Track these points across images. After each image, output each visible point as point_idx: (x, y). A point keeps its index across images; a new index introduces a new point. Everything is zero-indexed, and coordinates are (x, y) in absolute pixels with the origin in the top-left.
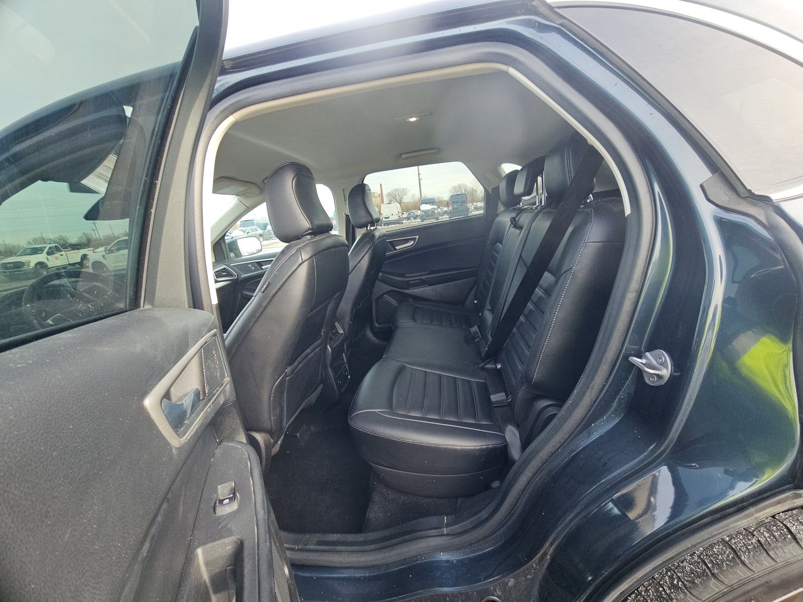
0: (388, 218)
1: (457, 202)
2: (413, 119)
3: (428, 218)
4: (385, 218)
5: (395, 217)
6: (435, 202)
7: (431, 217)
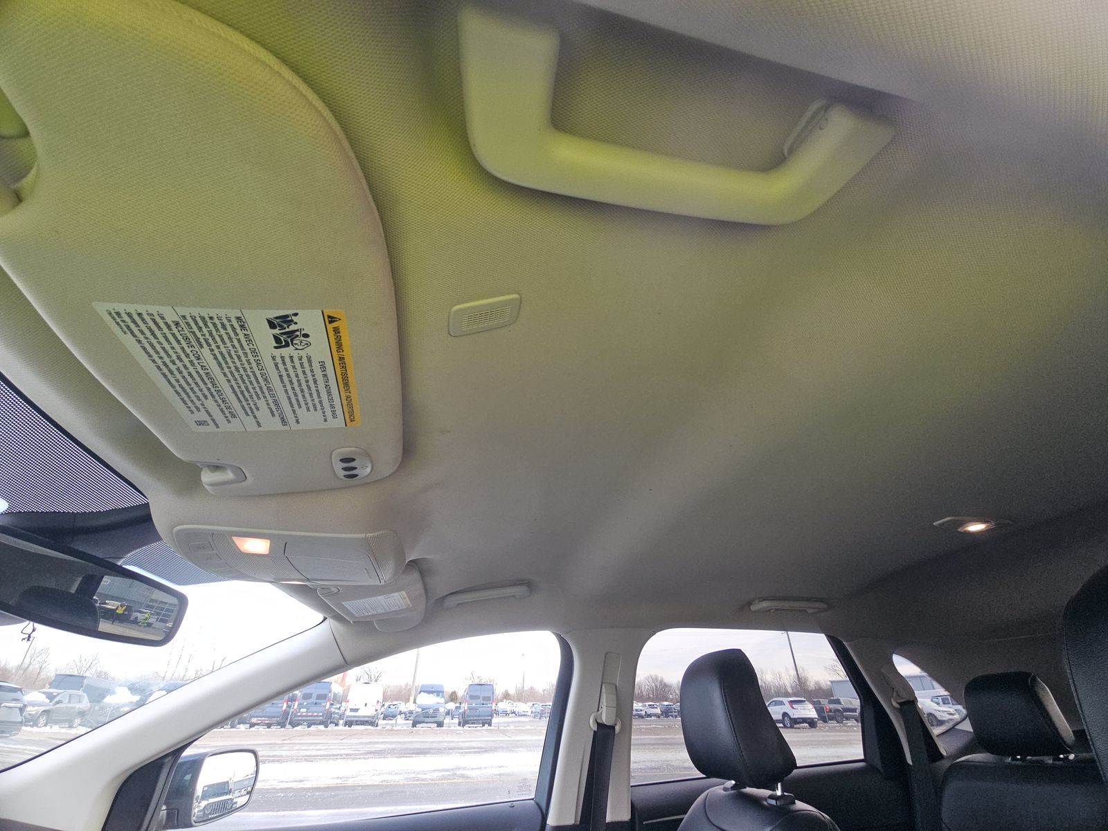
0: (356, 710)
1: (477, 697)
2: (976, 527)
3: (427, 720)
4: (352, 710)
5: (365, 712)
6: (443, 692)
7: (430, 720)
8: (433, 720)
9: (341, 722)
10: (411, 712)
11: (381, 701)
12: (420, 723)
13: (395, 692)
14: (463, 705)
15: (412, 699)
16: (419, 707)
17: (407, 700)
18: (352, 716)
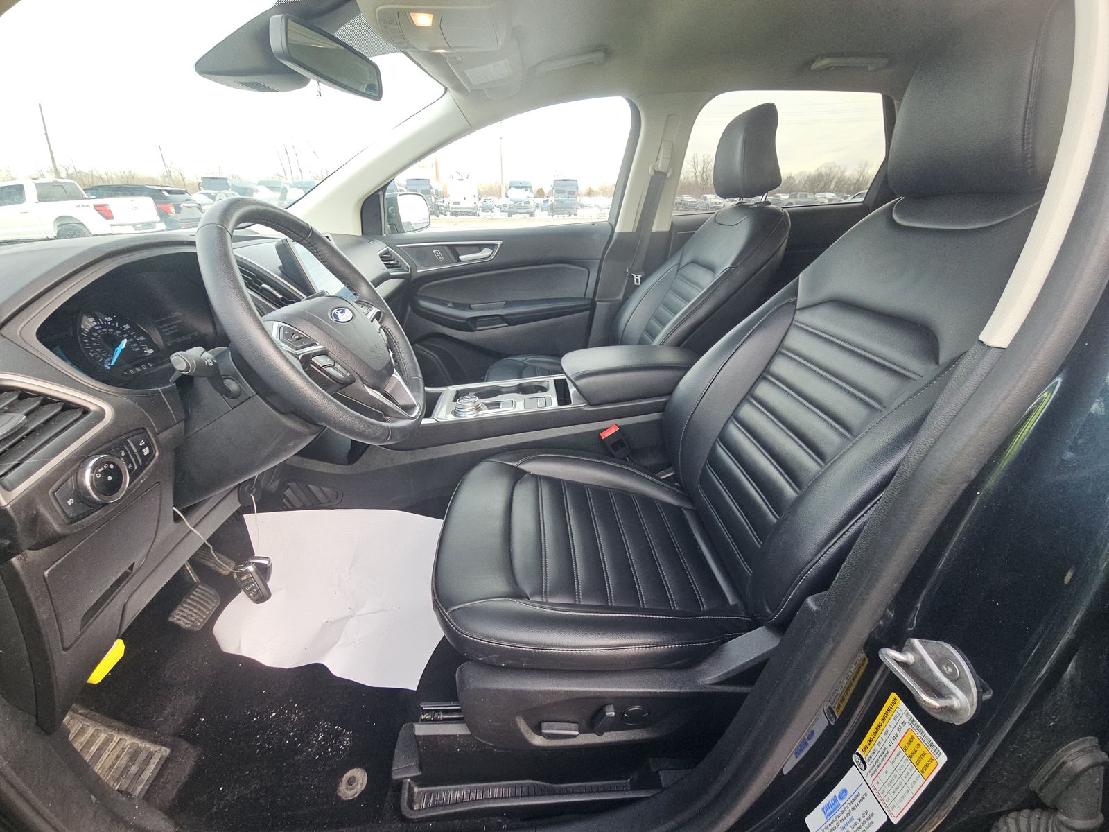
0: (458, 203)
1: (563, 192)
3: (520, 211)
4: (454, 203)
5: (468, 204)
6: (531, 188)
7: (523, 211)
8: (525, 211)
9: (448, 213)
10: (505, 206)
11: (477, 195)
12: (514, 213)
13: (487, 190)
14: (550, 199)
15: (503, 194)
16: (511, 200)
17: (499, 196)
18: (455, 208)
